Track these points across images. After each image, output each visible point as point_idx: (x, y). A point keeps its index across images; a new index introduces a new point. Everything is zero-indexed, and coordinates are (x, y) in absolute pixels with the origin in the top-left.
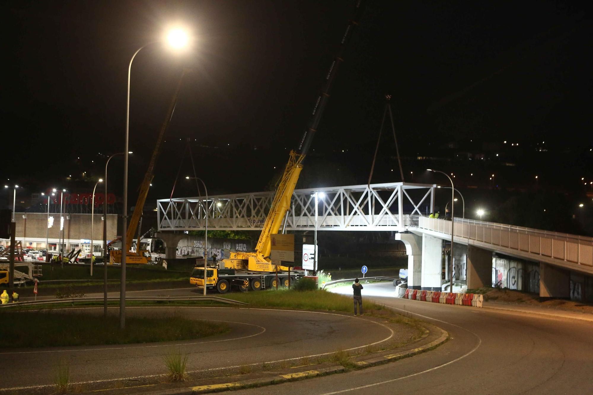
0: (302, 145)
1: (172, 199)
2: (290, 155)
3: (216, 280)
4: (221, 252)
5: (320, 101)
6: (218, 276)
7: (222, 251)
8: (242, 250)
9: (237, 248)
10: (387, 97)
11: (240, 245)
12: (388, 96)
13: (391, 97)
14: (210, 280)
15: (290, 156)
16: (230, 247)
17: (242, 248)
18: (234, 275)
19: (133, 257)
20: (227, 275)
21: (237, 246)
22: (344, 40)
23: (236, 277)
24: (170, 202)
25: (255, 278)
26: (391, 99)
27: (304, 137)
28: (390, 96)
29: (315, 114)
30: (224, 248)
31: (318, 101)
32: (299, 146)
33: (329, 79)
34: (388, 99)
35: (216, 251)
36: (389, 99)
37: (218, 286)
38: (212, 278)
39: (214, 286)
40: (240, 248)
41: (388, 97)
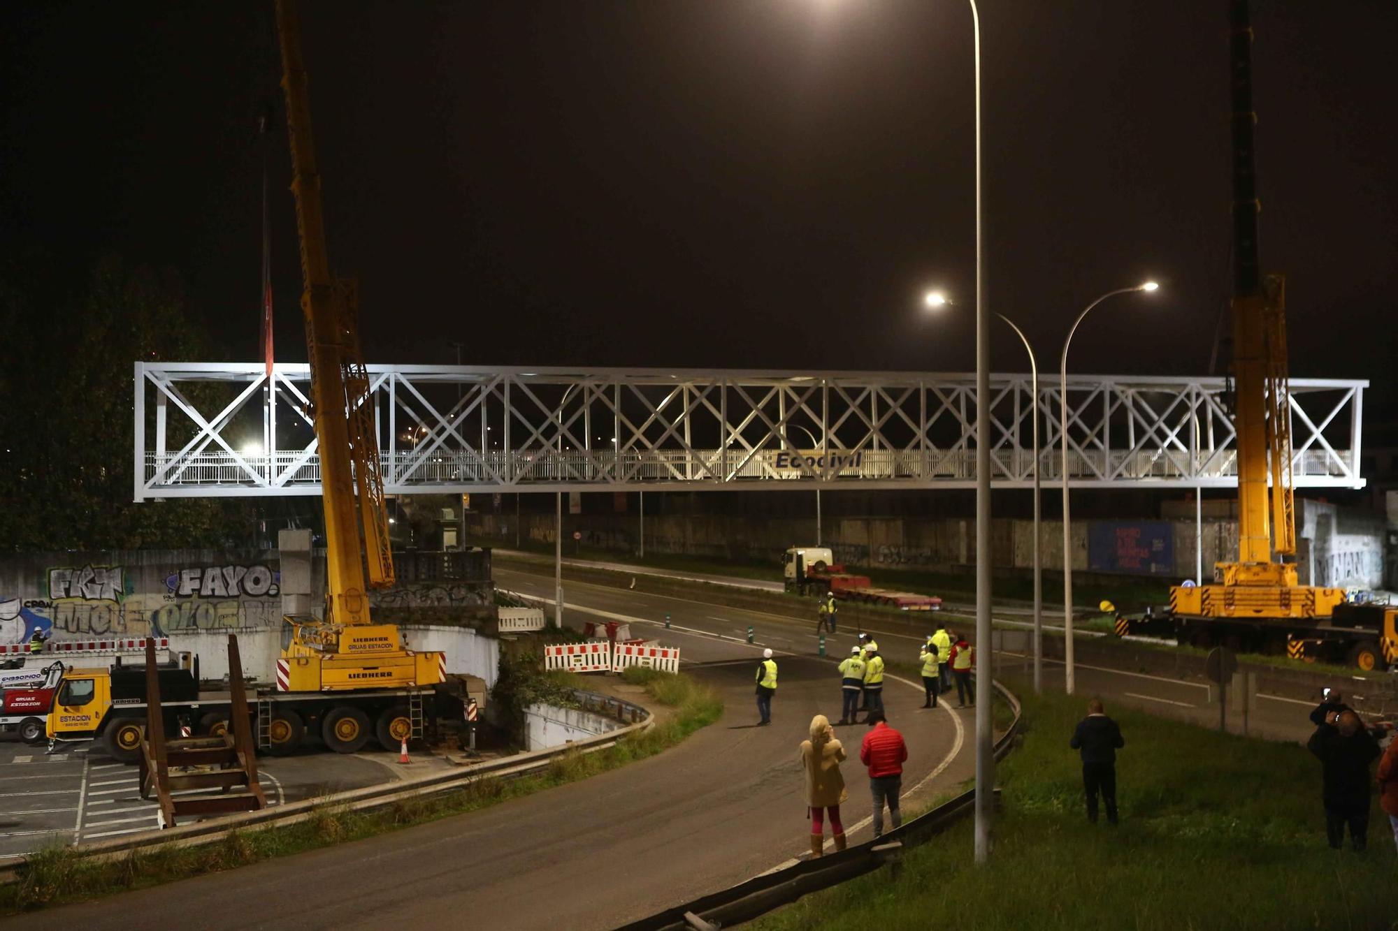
4: (23, 613)
7: (33, 610)
8: (235, 592)
9: (187, 587)
11: (212, 571)
16: (116, 584)
17: (233, 582)
21: (185, 577)
30: (57, 593)
40: (217, 584)
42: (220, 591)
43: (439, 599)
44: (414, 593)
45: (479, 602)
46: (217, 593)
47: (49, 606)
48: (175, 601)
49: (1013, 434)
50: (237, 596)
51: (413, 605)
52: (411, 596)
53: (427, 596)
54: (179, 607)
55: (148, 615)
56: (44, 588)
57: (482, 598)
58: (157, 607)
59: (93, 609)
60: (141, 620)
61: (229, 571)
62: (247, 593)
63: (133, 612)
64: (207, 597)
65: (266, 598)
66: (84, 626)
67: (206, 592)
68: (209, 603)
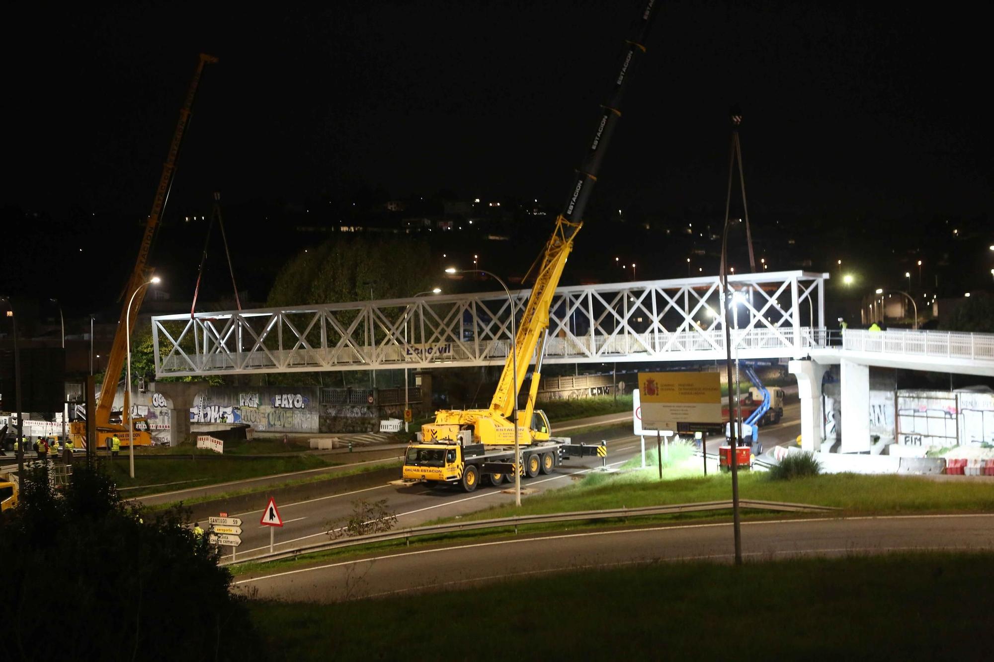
0: (574, 206)
1: (196, 315)
2: (556, 223)
3: (461, 467)
4: (233, 412)
5: (606, 124)
6: (463, 460)
7: (235, 411)
8: (291, 406)
9: (277, 403)
10: (735, 120)
11: (285, 396)
12: (737, 117)
13: (741, 119)
14: (453, 469)
15: (556, 225)
16: (257, 401)
17: (291, 402)
18: (484, 454)
19: (122, 433)
20: (475, 455)
21: (277, 398)
22: (647, 13)
23: (486, 459)
24: (191, 320)
25: (510, 457)
26: (741, 122)
27: (578, 190)
28: (739, 118)
29: (596, 148)
30: (242, 404)
31: (602, 125)
32: (568, 207)
33: (622, 83)
34: (737, 122)
35: (219, 411)
36: (739, 123)
37: (464, 479)
38: (455, 464)
39: (458, 478)
40: (286, 402)
41: (737, 119)
42: (287, 406)
43: (357, 413)
44: (348, 410)
45: (371, 415)
46: (286, 407)
47: (240, 409)
48: (274, 409)
50: (292, 408)
51: (348, 415)
52: (347, 411)
53: (353, 412)
54: (275, 412)
55: (266, 415)
56: (238, 401)
58: (269, 412)
59: (251, 411)
60: (265, 417)
61: (289, 396)
62: (295, 407)
63: (262, 413)
64: (283, 408)
65: (301, 409)
66: (249, 419)
67: (283, 406)
68: (284, 410)
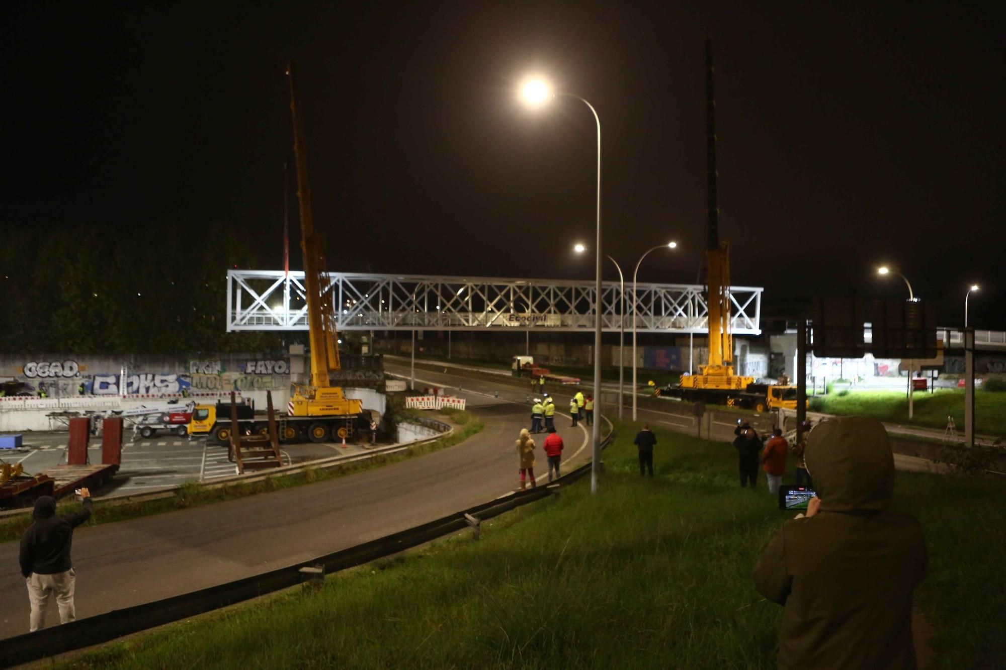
4: (178, 380)
7: (182, 379)
8: (270, 372)
9: (250, 369)
11: (261, 363)
16: (218, 368)
17: (269, 368)
21: (249, 365)
35: (153, 379)
40: (263, 368)
42: (264, 371)
43: (360, 376)
45: (378, 378)
46: (262, 372)
47: (189, 377)
48: (244, 375)
49: (612, 308)
50: (271, 374)
51: (349, 379)
52: (348, 374)
53: (355, 375)
54: (246, 378)
55: (232, 381)
56: (187, 369)
57: (379, 376)
58: (236, 378)
59: (208, 378)
60: (229, 384)
61: (268, 363)
62: (276, 372)
63: (226, 380)
64: (258, 374)
65: (284, 375)
66: (204, 386)
67: (258, 372)
68: (259, 377)
